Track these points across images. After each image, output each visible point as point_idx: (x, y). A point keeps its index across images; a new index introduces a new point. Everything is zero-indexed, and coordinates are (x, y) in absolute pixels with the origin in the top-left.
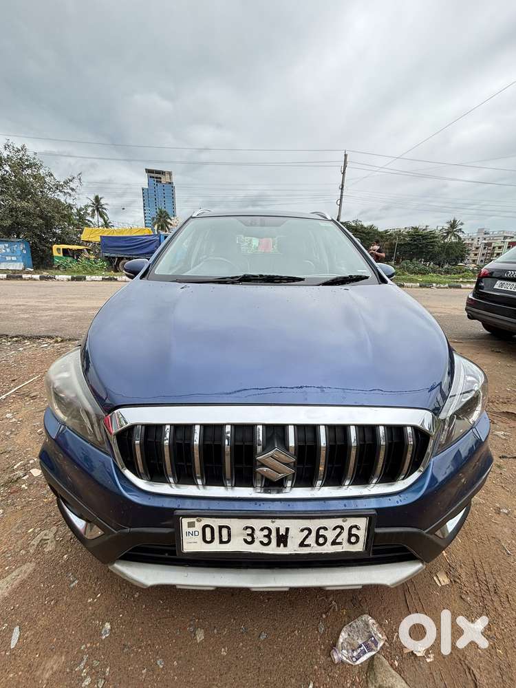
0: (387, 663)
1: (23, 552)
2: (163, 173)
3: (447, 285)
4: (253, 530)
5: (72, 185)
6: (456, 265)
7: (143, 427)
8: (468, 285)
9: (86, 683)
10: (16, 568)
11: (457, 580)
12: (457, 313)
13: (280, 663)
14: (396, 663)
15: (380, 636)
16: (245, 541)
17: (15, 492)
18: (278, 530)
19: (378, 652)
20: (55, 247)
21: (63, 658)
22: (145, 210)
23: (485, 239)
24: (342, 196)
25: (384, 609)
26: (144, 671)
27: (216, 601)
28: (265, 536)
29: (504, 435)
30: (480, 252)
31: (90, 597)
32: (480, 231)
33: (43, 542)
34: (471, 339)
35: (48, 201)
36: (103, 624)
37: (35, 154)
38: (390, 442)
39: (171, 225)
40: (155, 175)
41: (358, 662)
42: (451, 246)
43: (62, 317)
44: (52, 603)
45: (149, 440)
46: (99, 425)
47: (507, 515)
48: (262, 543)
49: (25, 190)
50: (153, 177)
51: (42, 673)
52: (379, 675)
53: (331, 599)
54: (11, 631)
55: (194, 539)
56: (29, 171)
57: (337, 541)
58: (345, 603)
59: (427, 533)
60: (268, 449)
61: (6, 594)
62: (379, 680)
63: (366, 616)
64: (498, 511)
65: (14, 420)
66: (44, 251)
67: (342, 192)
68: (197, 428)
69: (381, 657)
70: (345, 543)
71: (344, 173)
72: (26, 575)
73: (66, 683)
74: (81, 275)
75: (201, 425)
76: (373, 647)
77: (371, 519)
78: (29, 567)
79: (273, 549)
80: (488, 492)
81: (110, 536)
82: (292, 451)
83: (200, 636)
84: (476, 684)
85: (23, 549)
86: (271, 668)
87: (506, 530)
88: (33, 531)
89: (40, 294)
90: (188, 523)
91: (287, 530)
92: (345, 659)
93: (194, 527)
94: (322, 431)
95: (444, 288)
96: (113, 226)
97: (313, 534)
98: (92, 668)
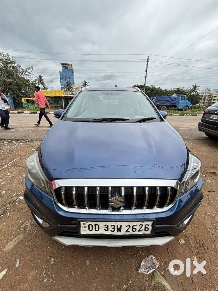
0: (159, 273)
1: (18, 230)
2: (68, 65)
3: (191, 115)
4: (108, 226)
5: (29, 71)
6: (195, 105)
7: (65, 187)
8: (200, 115)
9: (46, 280)
10: (16, 236)
11: (188, 242)
12: (195, 128)
13: (118, 273)
14: (163, 273)
15: (157, 263)
16: (105, 230)
17: (13, 206)
18: (117, 226)
19: (156, 269)
20: (23, 99)
21: (36, 271)
22: (61, 81)
23: (208, 93)
24: (146, 75)
25: (159, 253)
26: (67, 276)
27: (94, 250)
28: (112, 228)
29: (211, 182)
30: (206, 99)
31: (45, 248)
32: (206, 89)
33: (26, 226)
34: (200, 139)
35: (19, 78)
36: (51, 258)
37: (13, 57)
38: (162, 192)
39: (72, 88)
40: (65, 66)
41: (148, 273)
42: (193, 96)
43: (28, 131)
44: (31, 250)
45: (67, 192)
46: (47, 186)
47: (210, 215)
48: (111, 231)
49: (9, 74)
50: (64, 67)
51: (29, 277)
52: (156, 278)
53: (138, 249)
54: (16, 261)
55: (85, 229)
56: (11, 65)
57: (140, 230)
58: (144, 250)
59: (176, 226)
60: (113, 196)
61: (13, 247)
62: (156, 280)
63: (152, 255)
64: (206, 214)
65: (11, 176)
66: (18, 100)
67: (146, 73)
68: (86, 188)
69: (157, 271)
70: (143, 231)
71: (147, 65)
72: (20, 239)
73: (38, 280)
74: (35, 111)
75: (87, 187)
76: (154, 267)
77: (153, 222)
78: (21, 236)
79: (116, 233)
80: (202, 206)
81: (53, 227)
82: (123, 197)
83: (88, 263)
84: (193, 281)
85: (19, 229)
86: (115, 275)
87: (209, 222)
88: (22, 222)
89: (18, 120)
90: (83, 223)
91: (121, 226)
92: (143, 272)
93: (85, 225)
94: (135, 189)
95: (189, 116)
96: (47, 89)
97: (131, 228)
98: (47, 275)
